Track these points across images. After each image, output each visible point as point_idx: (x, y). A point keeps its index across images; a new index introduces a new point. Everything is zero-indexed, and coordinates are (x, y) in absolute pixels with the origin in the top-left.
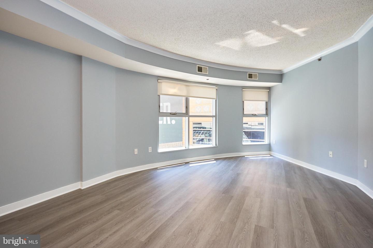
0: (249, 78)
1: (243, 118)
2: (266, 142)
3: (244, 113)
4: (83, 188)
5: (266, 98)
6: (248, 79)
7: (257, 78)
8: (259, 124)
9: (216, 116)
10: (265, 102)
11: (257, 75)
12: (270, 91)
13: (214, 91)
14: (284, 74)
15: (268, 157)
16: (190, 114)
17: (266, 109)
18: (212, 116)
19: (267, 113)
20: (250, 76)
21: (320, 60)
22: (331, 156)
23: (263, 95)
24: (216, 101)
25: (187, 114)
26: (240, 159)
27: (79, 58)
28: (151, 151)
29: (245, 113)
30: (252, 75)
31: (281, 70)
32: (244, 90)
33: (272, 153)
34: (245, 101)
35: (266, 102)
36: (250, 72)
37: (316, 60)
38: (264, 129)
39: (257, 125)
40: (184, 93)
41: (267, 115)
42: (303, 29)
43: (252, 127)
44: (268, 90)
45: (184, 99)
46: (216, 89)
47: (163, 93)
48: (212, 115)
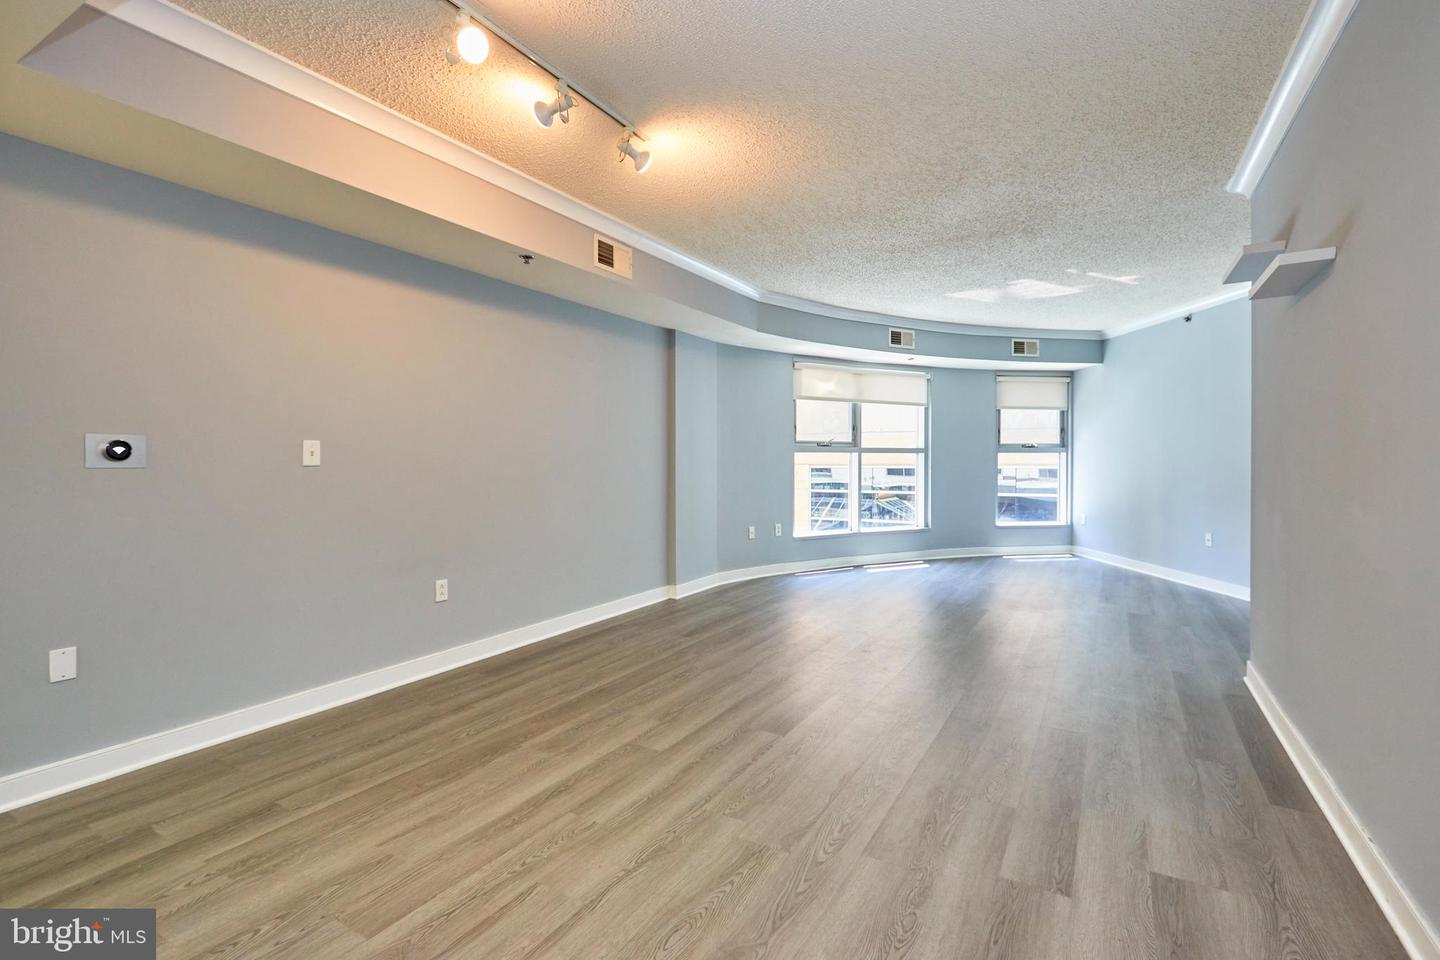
0: (1015, 352)
1: (999, 454)
2: (1062, 520)
3: (999, 441)
4: (678, 598)
5: (1061, 402)
6: (1013, 355)
7: (1035, 353)
8: (1042, 472)
9: (925, 451)
10: (1058, 412)
11: (1035, 343)
12: (1072, 380)
13: (923, 384)
14: (1107, 340)
15: (1067, 558)
16: (863, 446)
17: (1063, 430)
18: (917, 451)
19: (1065, 442)
20: (1019, 347)
21: (1188, 319)
22: (1209, 544)
23: (1055, 392)
24: (926, 409)
25: (855, 444)
26: (989, 561)
27: (669, 336)
28: (780, 534)
29: (1002, 442)
30: (1023, 343)
31: (1099, 331)
32: (1000, 379)
33: (1078, 549)
34: (1002, 411)
35: (1062, 413)
36: (1020, 337)
37: (1178, 319)
38: (1053, 491)
39: (1037, 476)
40: (851, 394)
41: (1063, 446)
42: (1134, 277)
43: (1020, 485)
44: (1068, 380)
45: (847, 408)
46: (928, 380)
47: (803, 394)
48: (915, 447)
